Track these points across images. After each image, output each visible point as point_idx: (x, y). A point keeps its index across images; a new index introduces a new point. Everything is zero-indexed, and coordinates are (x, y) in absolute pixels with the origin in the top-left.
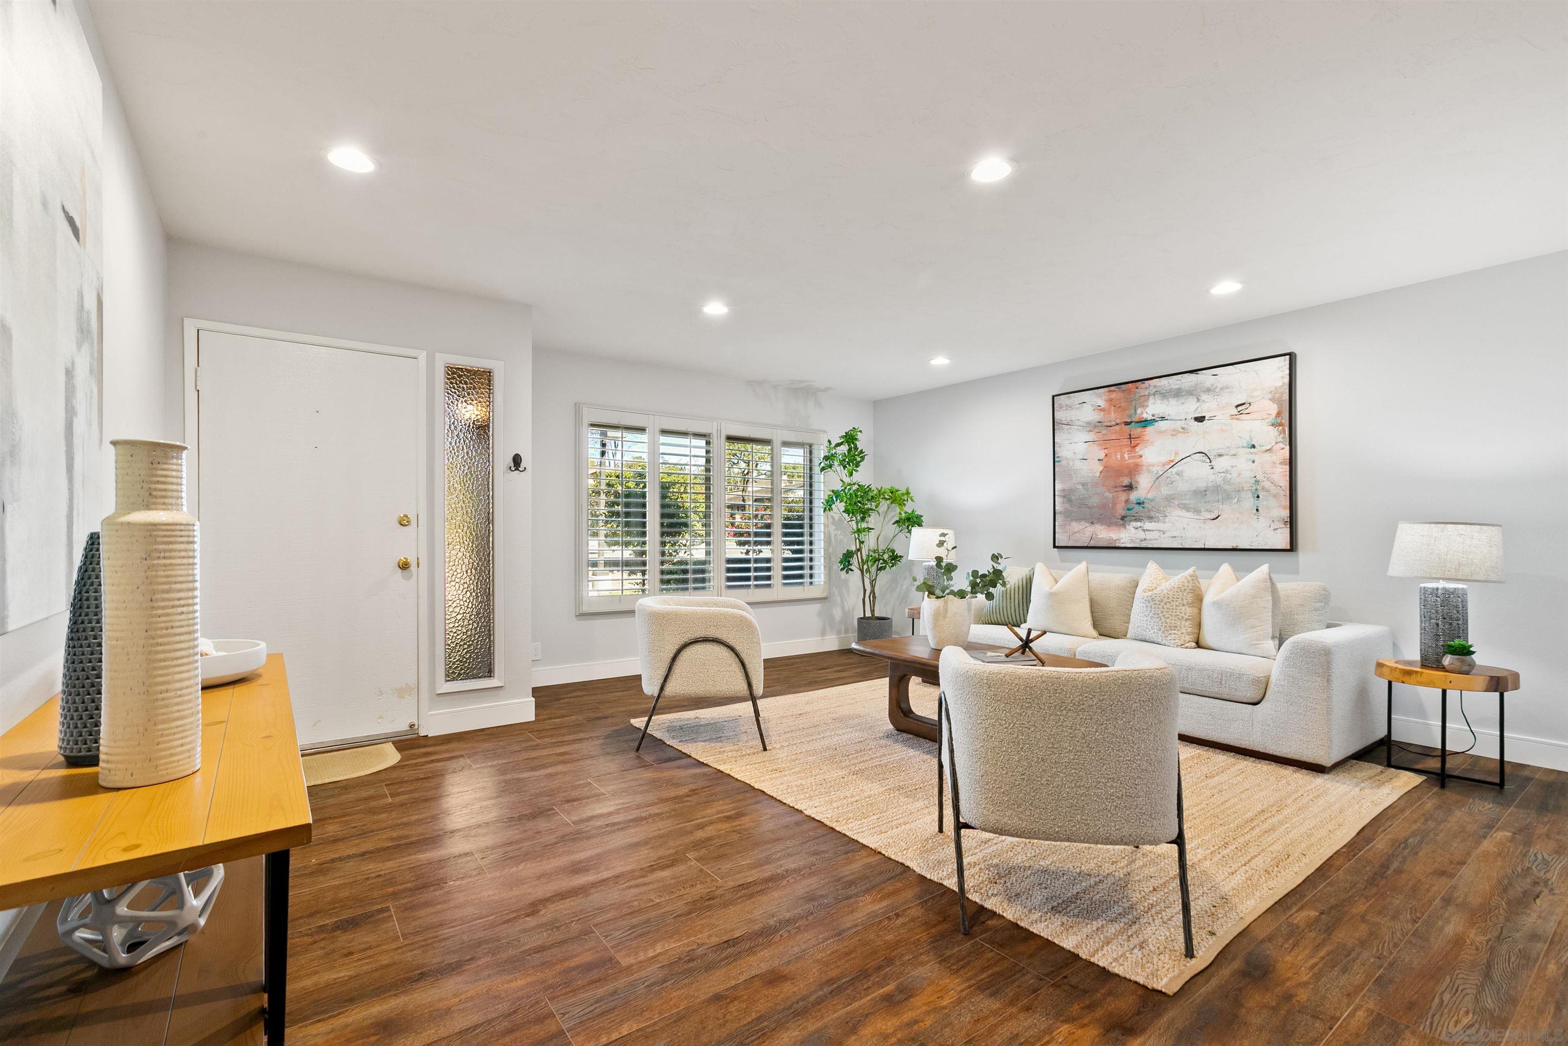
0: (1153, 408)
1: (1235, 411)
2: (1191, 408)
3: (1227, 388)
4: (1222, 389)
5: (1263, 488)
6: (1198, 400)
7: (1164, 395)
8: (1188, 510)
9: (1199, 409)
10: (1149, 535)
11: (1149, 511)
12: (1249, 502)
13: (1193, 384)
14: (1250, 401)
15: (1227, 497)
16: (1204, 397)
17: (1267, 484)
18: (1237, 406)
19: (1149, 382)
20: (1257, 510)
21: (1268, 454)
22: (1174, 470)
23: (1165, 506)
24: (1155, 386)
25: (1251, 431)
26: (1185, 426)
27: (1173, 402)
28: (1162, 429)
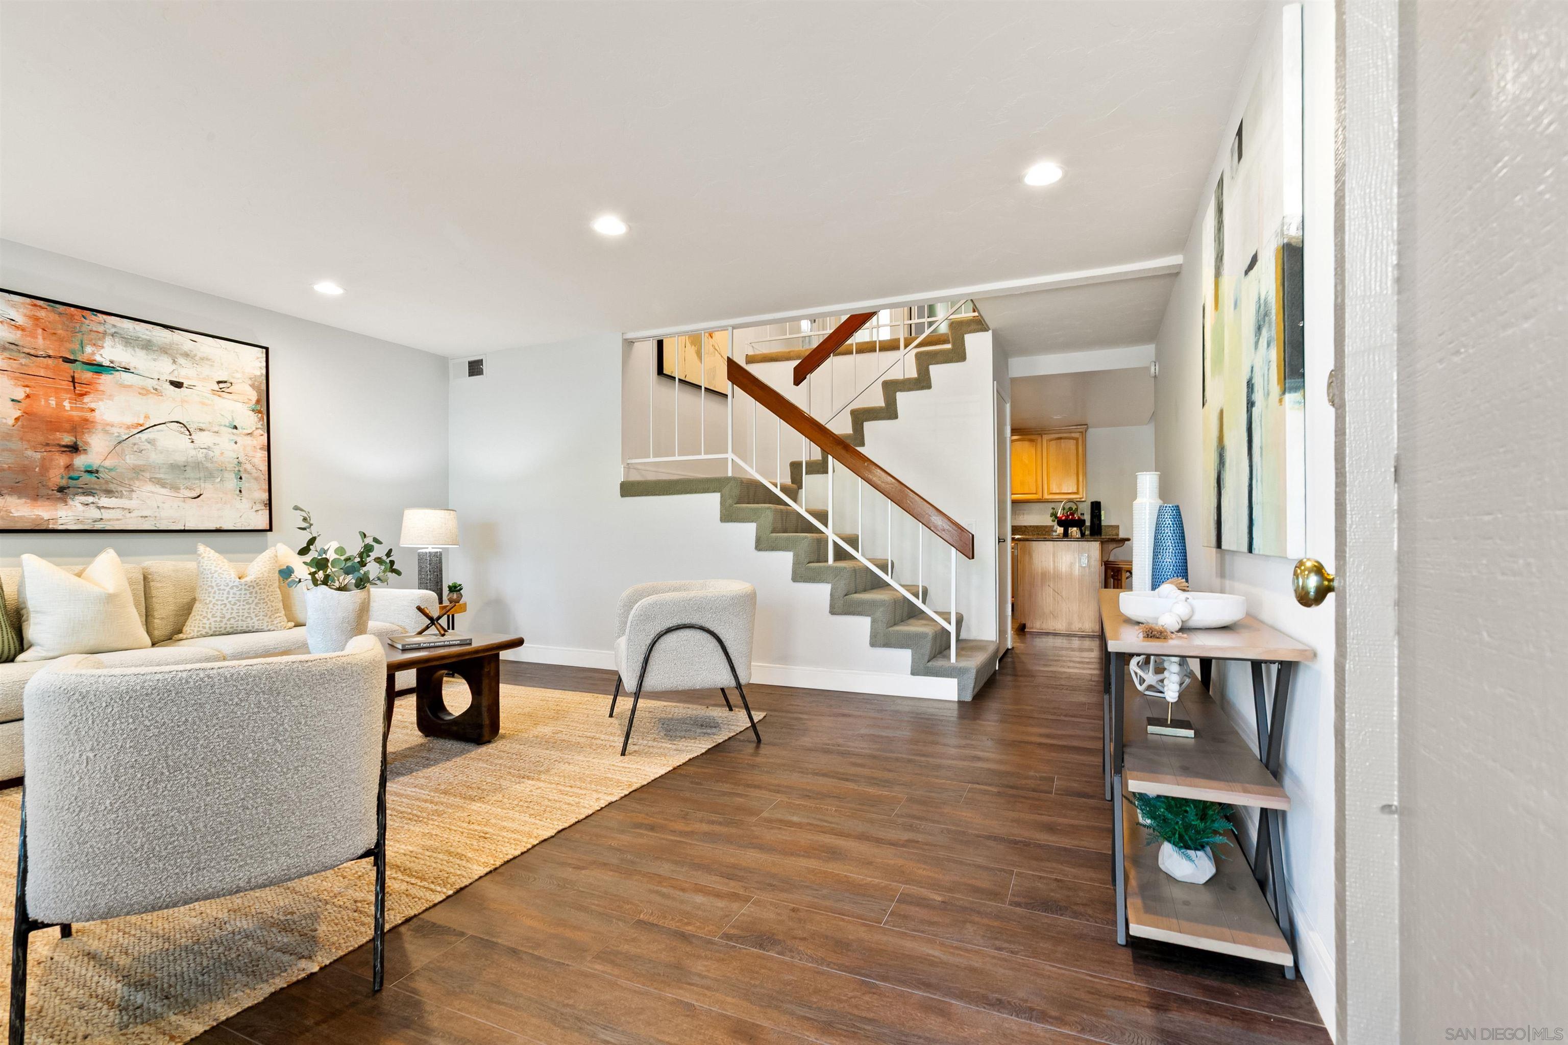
0: (108, 353)
1: (216, 387)
2: (164, 368)
3: (208, 359)
4: (202, 359)
5: (245, 470)
6: (174, 362)
7: (129, 341)
8: (163, 486)
9: (176, 372)
10: (106, 514)
11: (107, 482)
12: (231, 483)
13: (167, 341)
14: (231, 380)
15: (210, 476)
16: (181, 360)
17: (249, 467)
18: (219, 382)
19: (105, 317)
20: (240, 491)
21: (249, 438)
22: (143, 436)
23: (132, 479)
24: (114, 326)
25: (233, 412)
26: (156, 387)
27: (141, 354)
28: (126, 383)
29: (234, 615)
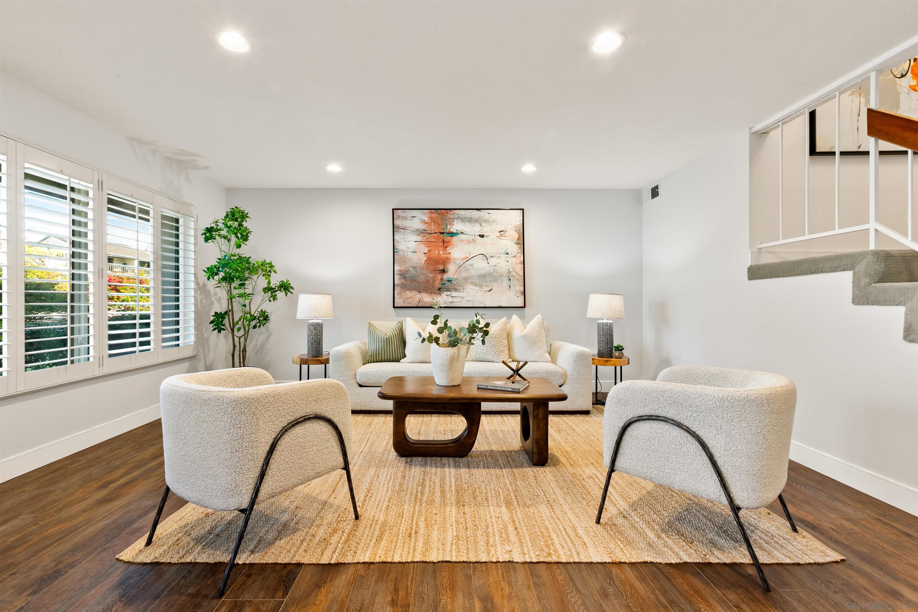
0: (456, 227)
1: (499, 234)
2: (477, 229)
3: (495, 221)
4: (492, 222)
5: (512, 276)
6: (481, 225)
7: (463, 220)
8: (476, 286)
9: (481, 230)
10: (455, 300)
11: (455, 285)
12: (506, 283)
13: (478, 216)
14: (506, 230)
15: (496, 280)
16: (484, 224)
17: (514, 274)
18: (500, 232)
19: (454, 211)
20: (510, 287)
21: (514, 258)
22: (468, 263)
23: (463, 283)
24: (458, 214)
25: (506, 246)
26: (474, 239)
27: (468, 224)
28: (462, 239)
29: (481, 352)
